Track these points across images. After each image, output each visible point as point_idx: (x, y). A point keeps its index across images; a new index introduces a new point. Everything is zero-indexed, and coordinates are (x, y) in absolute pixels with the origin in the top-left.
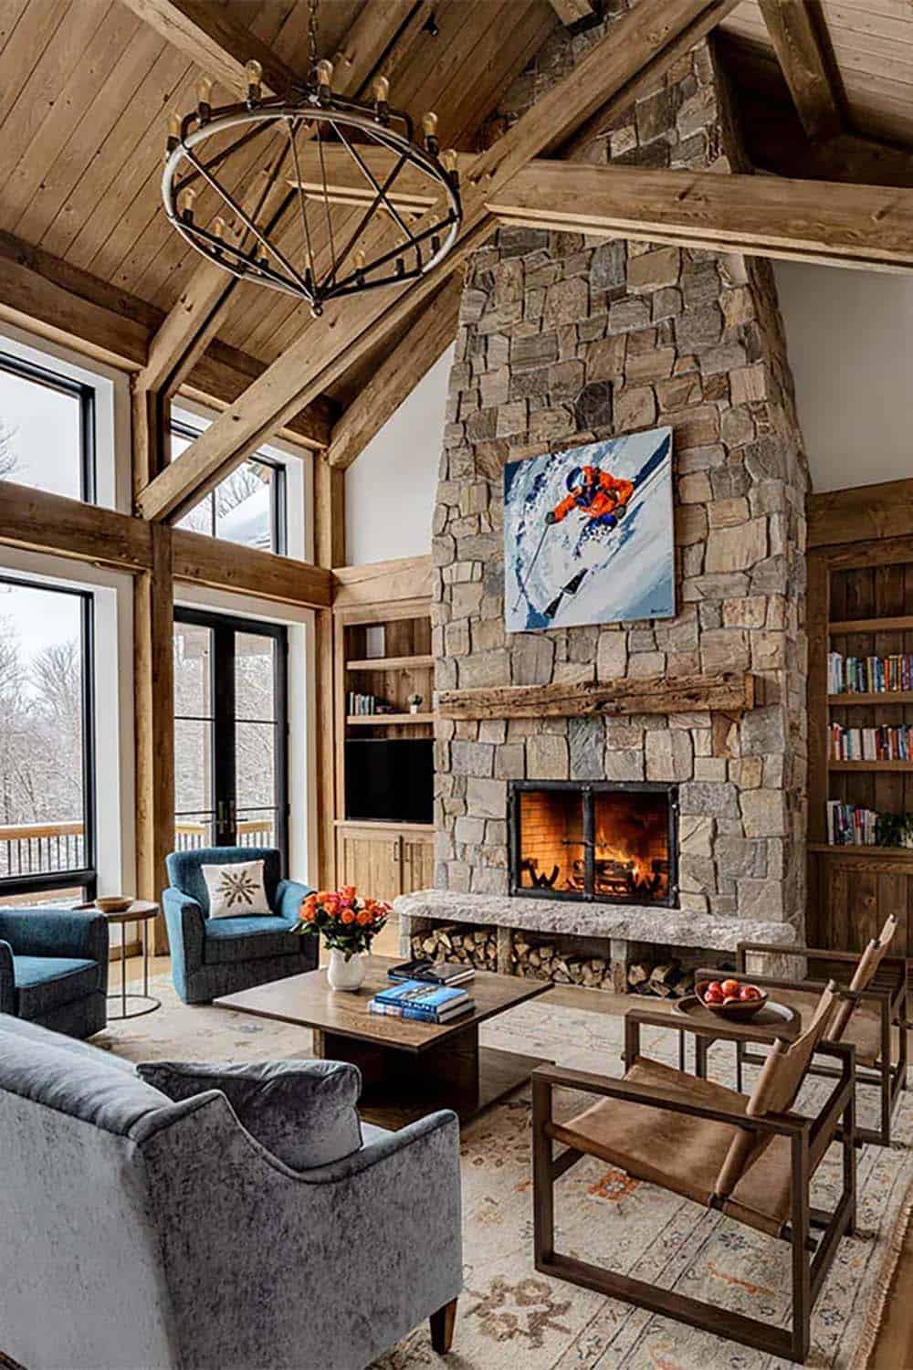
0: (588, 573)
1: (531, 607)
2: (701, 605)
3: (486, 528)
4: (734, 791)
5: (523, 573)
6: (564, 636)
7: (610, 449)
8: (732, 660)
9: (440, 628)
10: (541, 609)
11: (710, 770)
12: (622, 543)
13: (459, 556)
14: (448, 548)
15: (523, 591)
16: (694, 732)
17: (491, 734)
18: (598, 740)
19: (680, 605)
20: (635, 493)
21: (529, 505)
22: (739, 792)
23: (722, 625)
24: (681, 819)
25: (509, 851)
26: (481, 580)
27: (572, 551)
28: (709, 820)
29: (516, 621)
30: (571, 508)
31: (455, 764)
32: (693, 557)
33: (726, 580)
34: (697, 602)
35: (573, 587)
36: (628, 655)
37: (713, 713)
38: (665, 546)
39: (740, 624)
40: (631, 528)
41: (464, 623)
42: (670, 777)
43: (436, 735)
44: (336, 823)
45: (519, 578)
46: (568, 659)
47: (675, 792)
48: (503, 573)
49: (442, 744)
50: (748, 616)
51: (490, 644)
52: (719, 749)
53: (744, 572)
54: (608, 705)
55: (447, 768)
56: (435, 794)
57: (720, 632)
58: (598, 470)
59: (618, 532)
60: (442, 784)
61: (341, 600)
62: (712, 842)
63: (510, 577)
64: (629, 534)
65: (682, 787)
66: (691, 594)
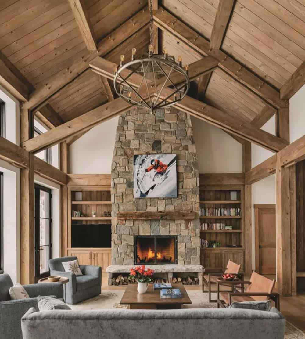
0: (156, 186)
1: (141, 192)
2: (182, 195)
3: (127, 170)
4: (190, 237)
5: (139, 183)
6: (149, 200)
7: (162, 156)
8: (189, 208)
9: (114, 195)
10: (144, 192)
11: (185, 232)
12: (165, 179)
13: (119, 176)
14: (116, 174)
15: (139, 188)
16: (181, 224)
17: (128, 224)
18: (158, 226)
19: (178, 195)
20: (168, 168)
21: (140, 167)
22: (191, 237)
23: (187, 200)
24: (178, 244)
25: (134, 253)
26: (126, 183)
27: (152, 179)
28: (185, 244)
29: (137, 195)
30: (152, 169)
31: (118, 231)
32: (181, 184)
33: (188, 190)
34: (181, 195)
35: (152, 188)
36: (165, 206)
37: (185, 220)
38: (175, 181)
39: (191, 200)
40: (167, 176)
41: (121, 194)
42: (176, 234)
43: (112, 223)
44: (68, 249)
45: (138, 184)
46: (150, 205)
48: (133, 182)
49: (114, 226)
50: (192, 199)
51: (128, 200)
52: (187, 227)
53: (192, 189)
54: (164, 217)
55: (116, 232)
56: (112, 239)
57: (187, 202)
58: (159, 161)
59: (164, 176)
60: (114, 237)
61: (70, 183)
62: (185, 249)
63: (135, 184)
64: (166, 177)
65: (178, 237)
66: (180, 193)
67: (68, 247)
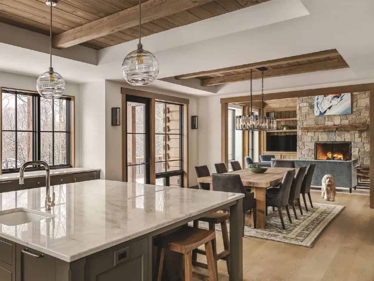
0: (333, 106)
1: (320, 111)
2: (356, 112)
4: (363, 144)
5: (318, 105)
6: (327, 117)
8: (363, 121)
9: (299, 115)
10: (322, 112)
11: (358, 140)
12: (340, 101)
13: (303, 101)
14: (301, 100)
15: (318, 108)
16: (355, 134)
17: (310, 134)
18: (334, 135)
19: (352, 112)
22: (364, 143)
23: (360, 115)
24: (352, 149)
25: (315, 155)
26: (308, 106)
27: (329, 102)
28: (358, 149)
29: (317, 114)
31: (302, 140)
32: (355, 104)
33: (361, 108)
34: (356, 111)
35: (330, 108)
36: (341, 120)
37: (359, 131)
38: (349, 102)
39: (364, 115)
40: (342, 98)
41: (304, 114)
42: (350, 141)
43: (298, 134)
45: (318, 107)
46: (328, 121)
47: (351, 143)
48: (314, 105)
49: (299, 136)
50: (366, 114)
51: (310, 118)
52: (360, 136)
53: (365, 107)
54: (339, 129)
55: (300, 140)
56: (297, 145)
57: (360, 117)
59: (339, 99)
60: (299, 143)
61: (266, 107)
62: (359, 152)
63: (316, 106)
64: (342, 99)
65: (352, 143)
66: (354, 110)
67: (264, 151)
